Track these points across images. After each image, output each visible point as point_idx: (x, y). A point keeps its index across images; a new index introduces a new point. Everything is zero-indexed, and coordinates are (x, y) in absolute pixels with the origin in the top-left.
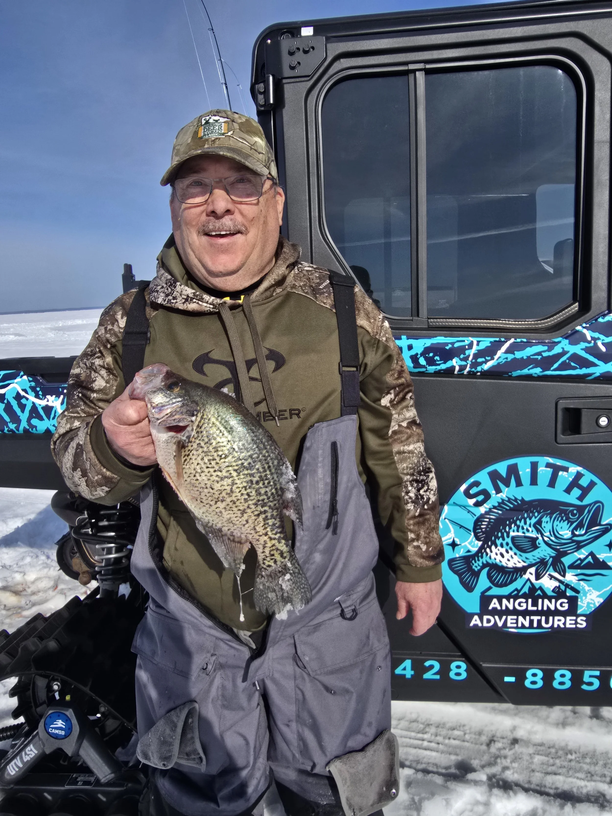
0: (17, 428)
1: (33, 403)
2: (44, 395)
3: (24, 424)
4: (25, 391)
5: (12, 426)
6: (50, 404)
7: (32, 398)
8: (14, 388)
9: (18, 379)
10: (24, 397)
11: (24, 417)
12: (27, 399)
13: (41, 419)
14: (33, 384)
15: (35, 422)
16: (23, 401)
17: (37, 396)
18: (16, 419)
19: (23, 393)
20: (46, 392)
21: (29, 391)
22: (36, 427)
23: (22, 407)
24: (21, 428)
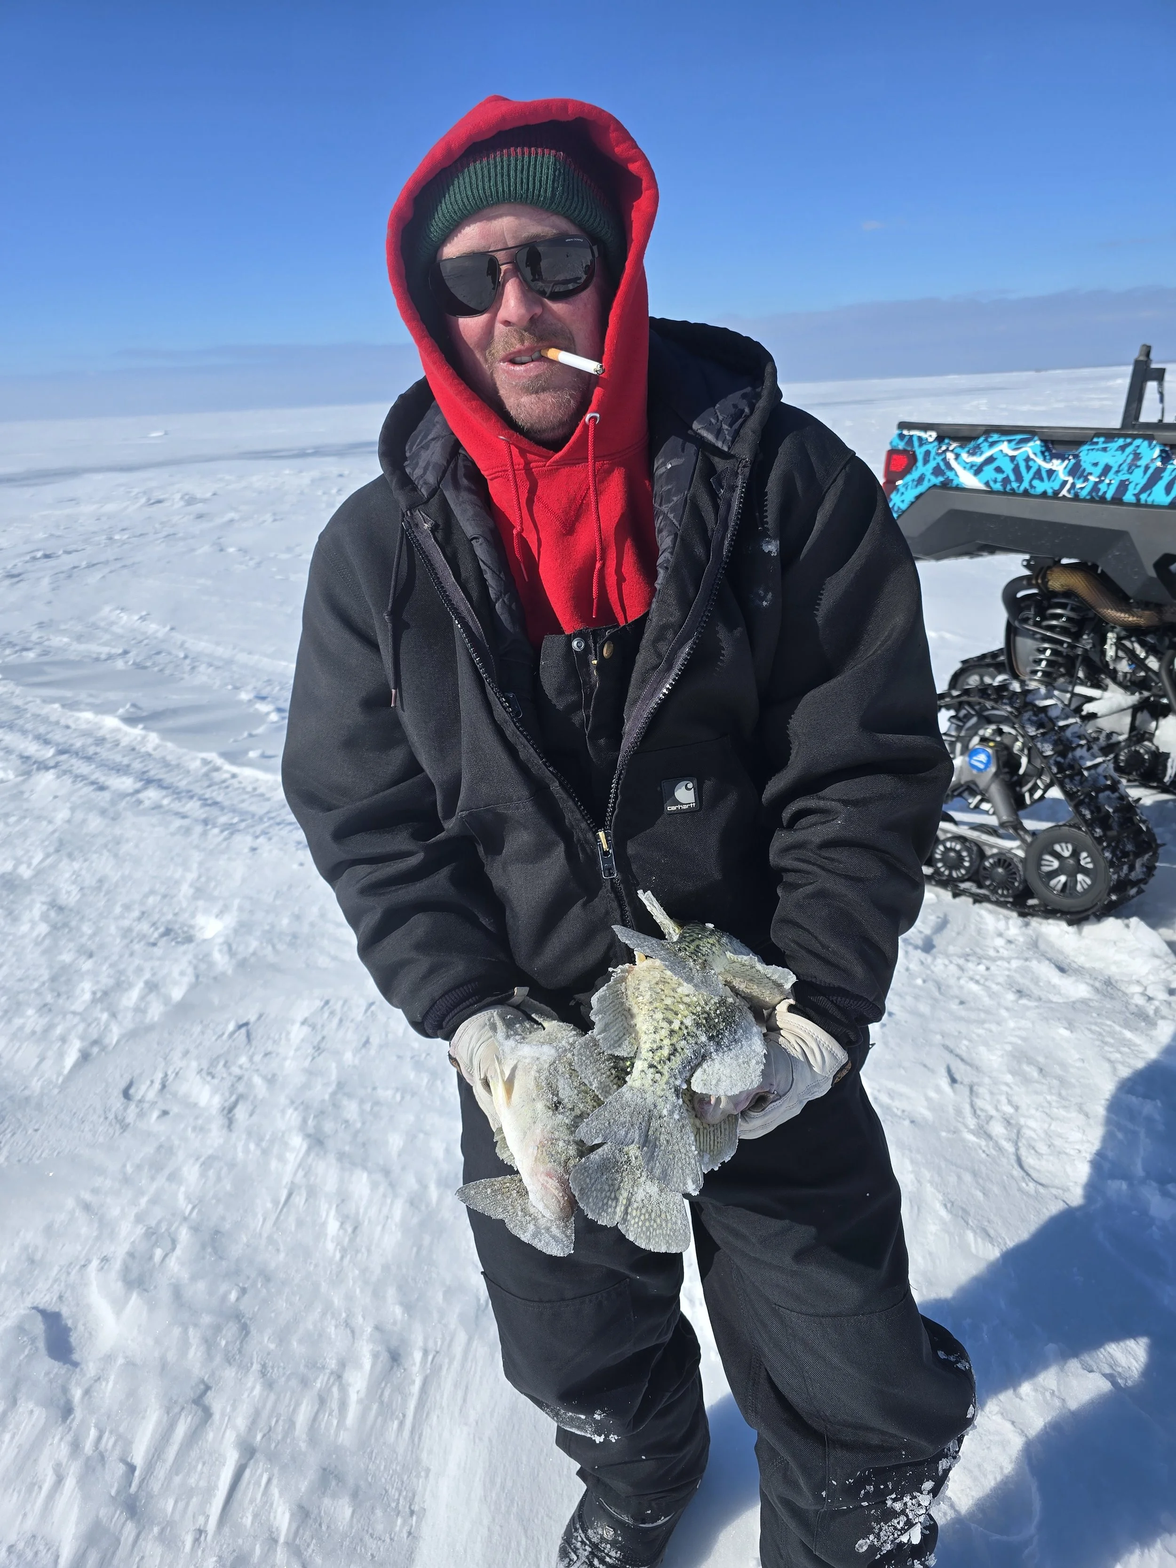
0: (1019, 487)
1: (1039, 466)
2: (1051, 459)
3: (1025, 485)
4: (1035, 454)
5: (1015, 485)
6: (1054, 468)
7: (1039, 461)
8: (1026, 451)
9: (1031, 444)
10: (1032, 460)
11: (1027, 477)
12: (1035, 461)
13: (1041, 479)
14: (1043, 449)
15: (1036, 483)
16: (1031, 463)
17: (1045, 459)
18: (1019, 478)
19: (1032, 456)
20: (1054, 456)
21: (1039, 454)
22: (1035, 487)
23: (1028, 468)
24: (1022, 489)
